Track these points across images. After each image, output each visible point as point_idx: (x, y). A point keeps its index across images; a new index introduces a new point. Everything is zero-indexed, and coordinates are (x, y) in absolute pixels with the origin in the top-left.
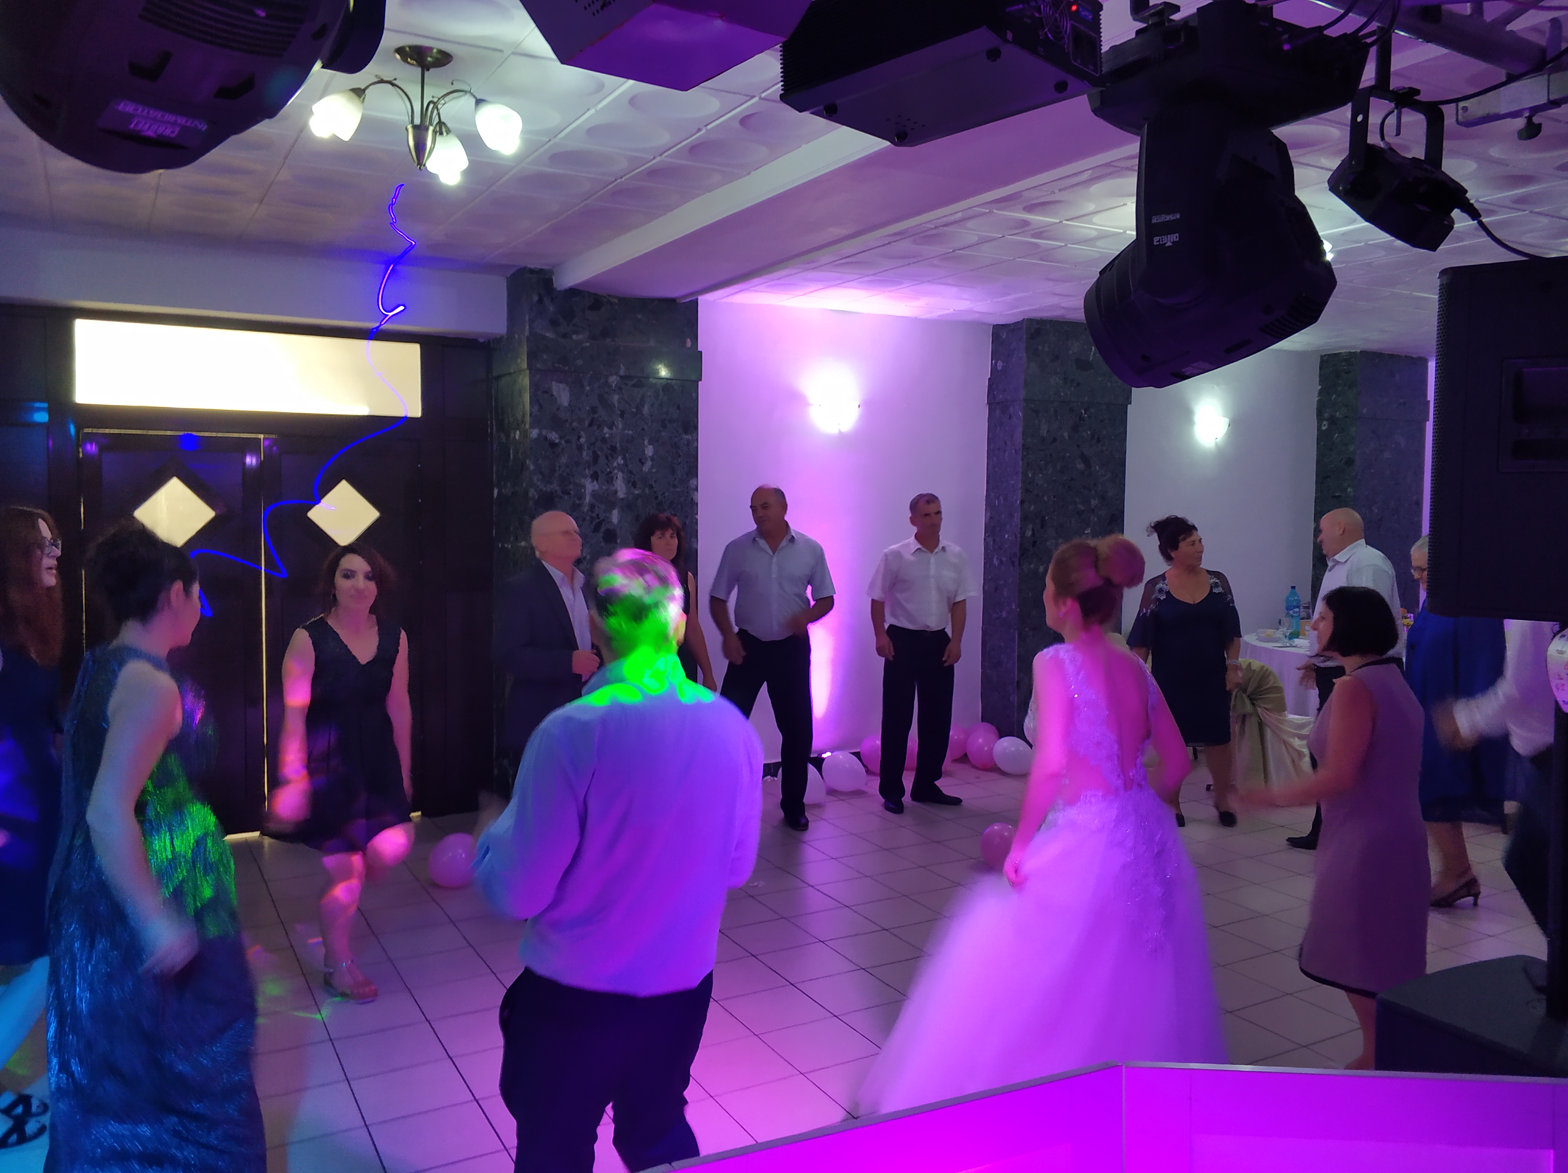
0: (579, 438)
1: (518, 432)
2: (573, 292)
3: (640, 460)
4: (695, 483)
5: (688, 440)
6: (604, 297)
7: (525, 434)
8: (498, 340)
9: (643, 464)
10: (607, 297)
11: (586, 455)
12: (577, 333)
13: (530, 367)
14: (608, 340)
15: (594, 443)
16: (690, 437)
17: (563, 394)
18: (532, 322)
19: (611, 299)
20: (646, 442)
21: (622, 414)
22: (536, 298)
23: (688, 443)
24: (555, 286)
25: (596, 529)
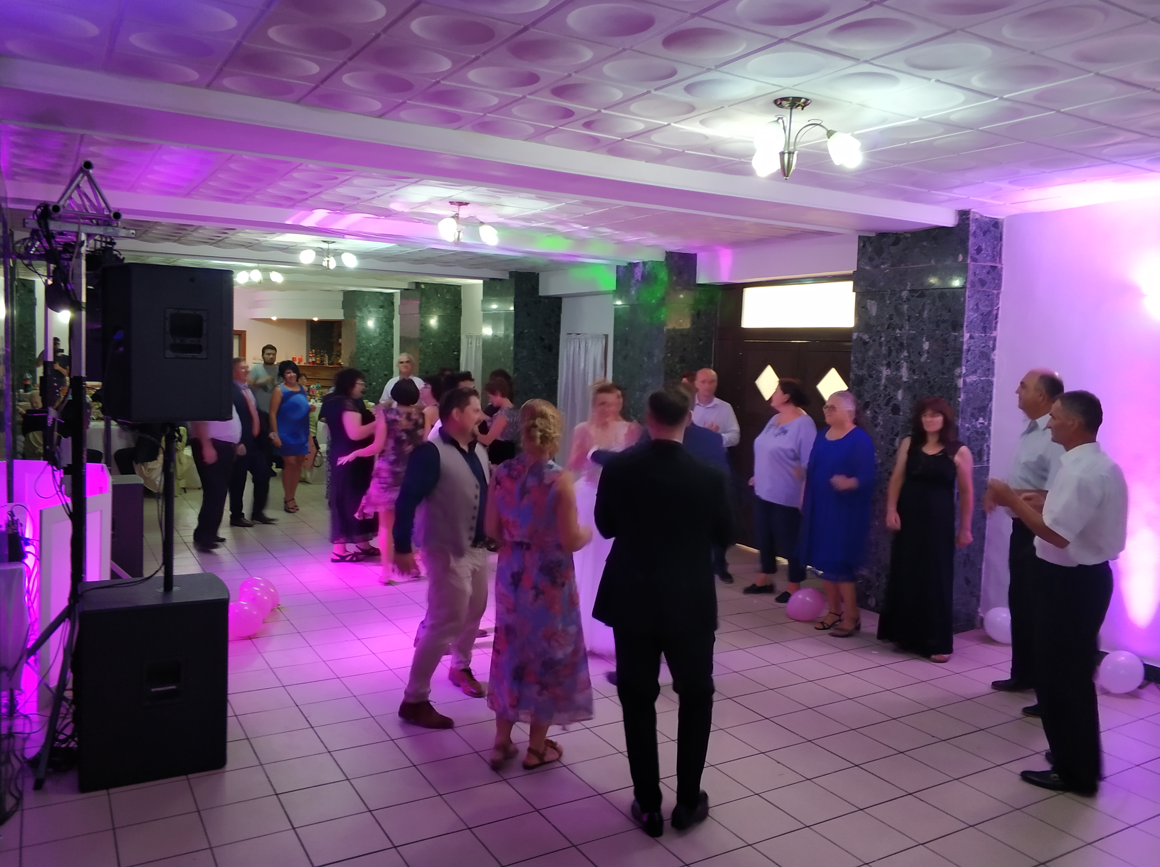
0: (881, 337)
2: (883, 235)
3: (919, 353)
4: (959, 372)
6: (902, 234)
9: (921, 355)
11: (884, 350)
12: (883, 264)
13: (855, 291)
15: (889, 341)
16: (956, 334)
17: (873, 308)
19: (906, 234)
20: (924, 339)
21: (909, 320)
25: (887, 404)
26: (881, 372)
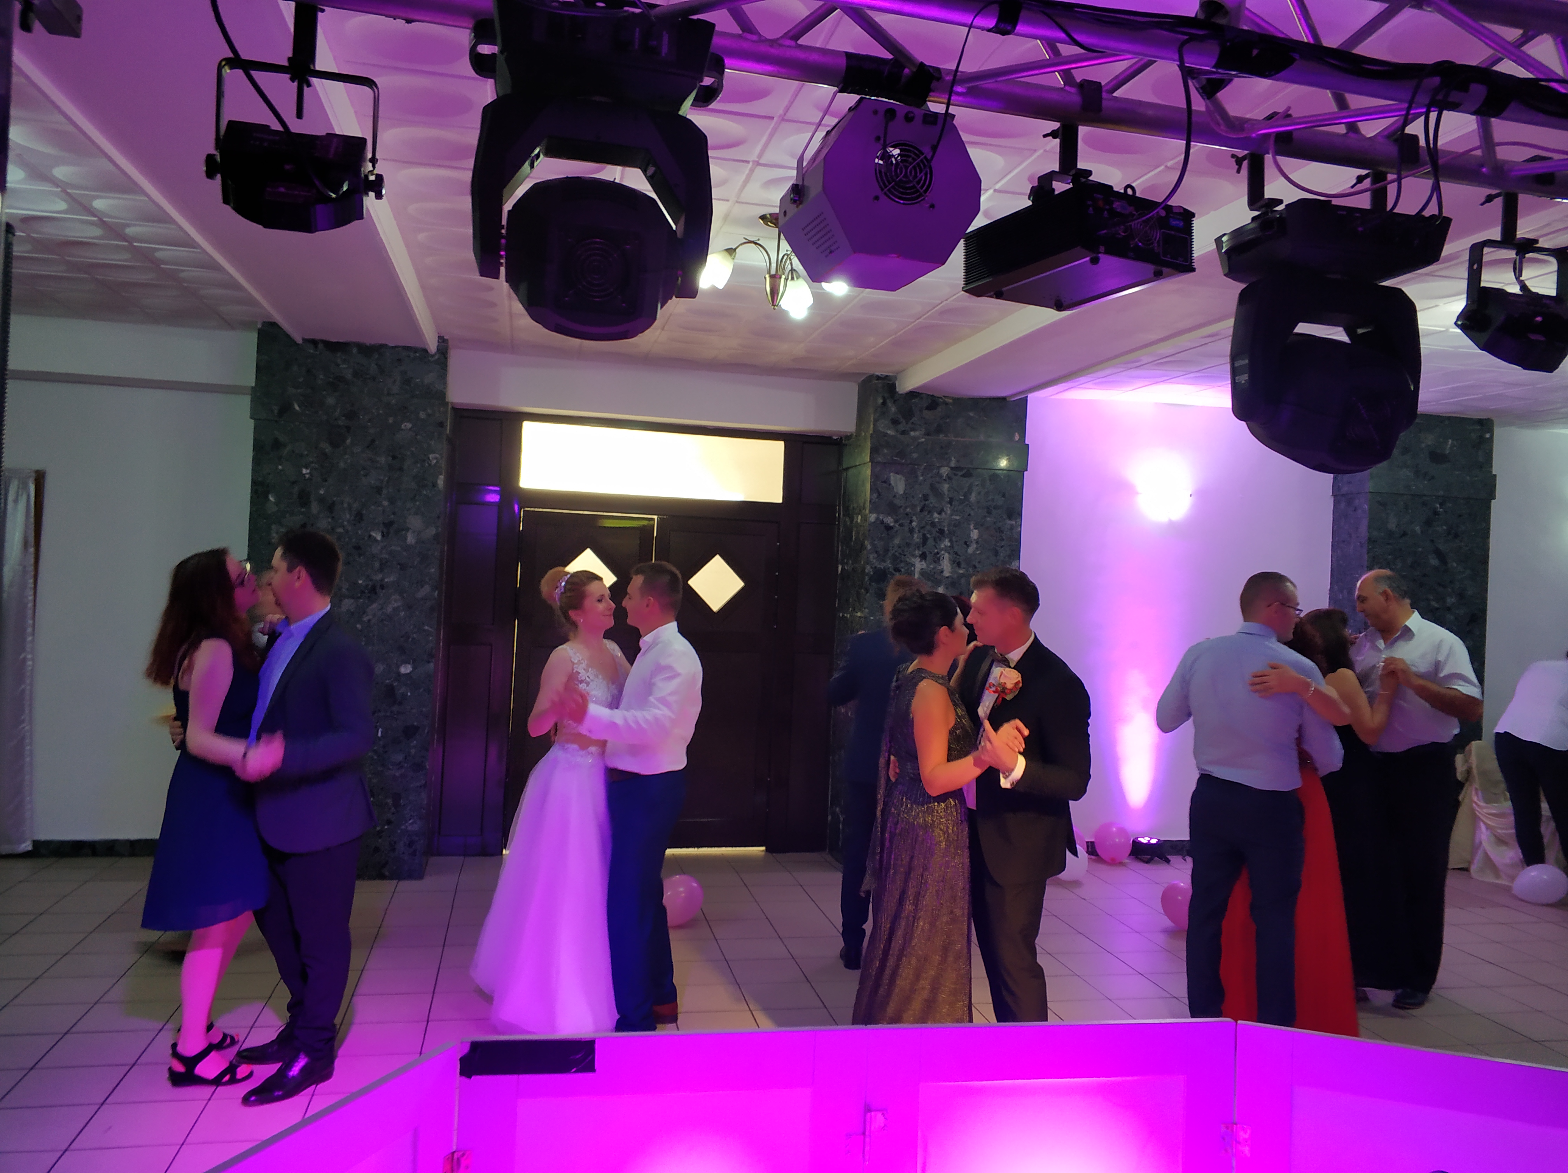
0: (911, 522)
1: (860, 517)
2: (913, 394)
3: (966, 543)
5: (1012, 525)
6: (941, 398)
7: (865, 518)
8: (849, 437)
9: (968, 546)
10: (943, 398)
11: (917, 538)
12: (914, 430)
13: (872, 460)
14: (941, 436)
15: (924, 527)
16: (1013, 522)
17: (899, 483)
18: (876, 421)
19: (946, 400)
20: (972, 527)
21: (950, 502)
22: (880, 401)
23: (1012, 528)
24: (897, 390)
26: (914, 565)
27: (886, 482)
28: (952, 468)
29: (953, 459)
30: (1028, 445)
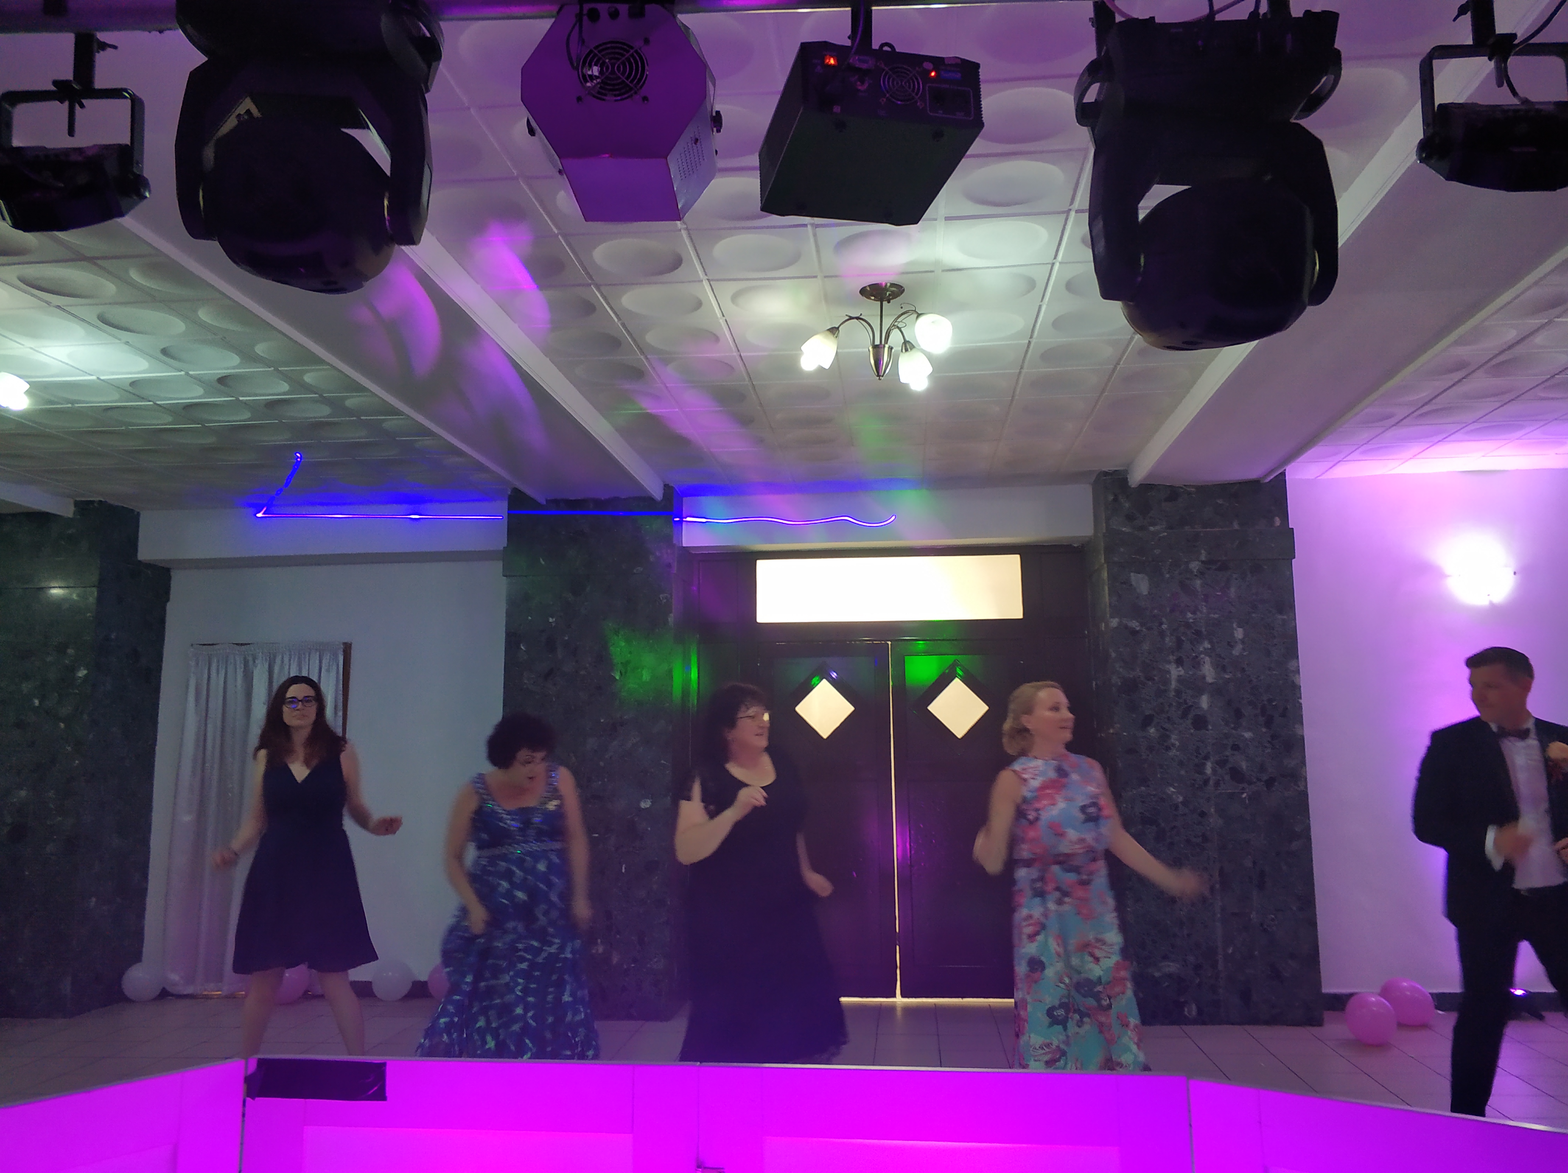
0: (1161, 624)
1: (1103, 624)
2: (1146, 487)
3: (1229, 643)
4: (1296, 665)
5: (1284, 620)
6: (1181, 487)
7: (1107, 626)
8: (1085, 542)
9: (1232, 646)
10: (1183, 487)
11: (1169, 641)
12: (1154, 525)
13: (1107, 561)
14: (1187, 528)
15: (1177, 629)
16: (1285, 617)
17: (1142, 584)
18: (1109, 519)
19: (1188, 489)
20: (1235, 625)
21: (1206, 598)
22: (1111, 498)
23: (1284, 623)
24: (1130, 484)
25: (1184, 715)
26: (1169, 672)
27: (1127, 583)
28: (1203, 562)
29: (1203, 551)
30: (1293, 529)
